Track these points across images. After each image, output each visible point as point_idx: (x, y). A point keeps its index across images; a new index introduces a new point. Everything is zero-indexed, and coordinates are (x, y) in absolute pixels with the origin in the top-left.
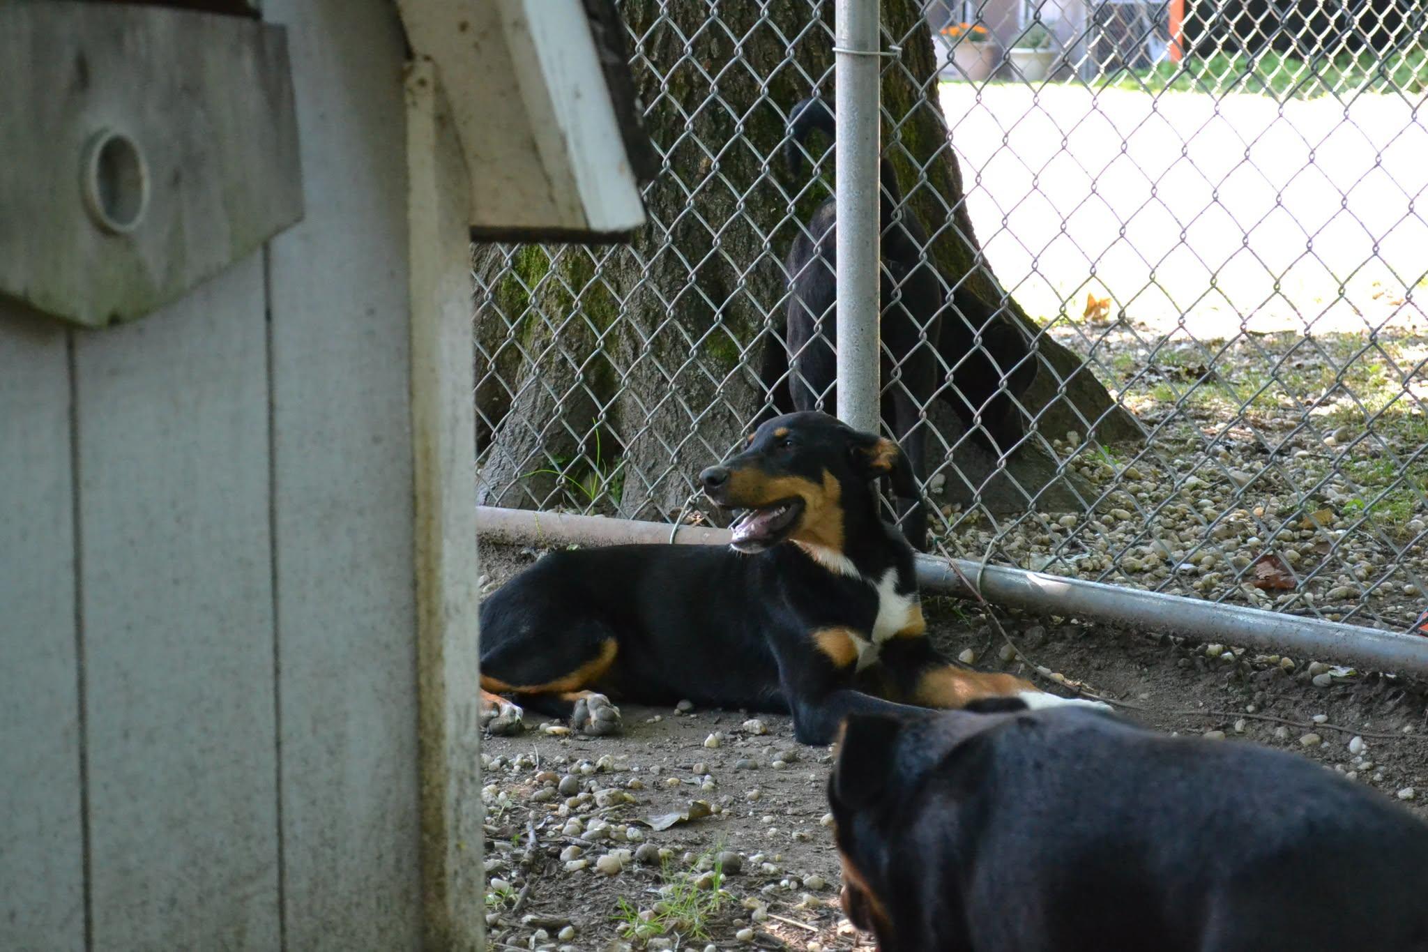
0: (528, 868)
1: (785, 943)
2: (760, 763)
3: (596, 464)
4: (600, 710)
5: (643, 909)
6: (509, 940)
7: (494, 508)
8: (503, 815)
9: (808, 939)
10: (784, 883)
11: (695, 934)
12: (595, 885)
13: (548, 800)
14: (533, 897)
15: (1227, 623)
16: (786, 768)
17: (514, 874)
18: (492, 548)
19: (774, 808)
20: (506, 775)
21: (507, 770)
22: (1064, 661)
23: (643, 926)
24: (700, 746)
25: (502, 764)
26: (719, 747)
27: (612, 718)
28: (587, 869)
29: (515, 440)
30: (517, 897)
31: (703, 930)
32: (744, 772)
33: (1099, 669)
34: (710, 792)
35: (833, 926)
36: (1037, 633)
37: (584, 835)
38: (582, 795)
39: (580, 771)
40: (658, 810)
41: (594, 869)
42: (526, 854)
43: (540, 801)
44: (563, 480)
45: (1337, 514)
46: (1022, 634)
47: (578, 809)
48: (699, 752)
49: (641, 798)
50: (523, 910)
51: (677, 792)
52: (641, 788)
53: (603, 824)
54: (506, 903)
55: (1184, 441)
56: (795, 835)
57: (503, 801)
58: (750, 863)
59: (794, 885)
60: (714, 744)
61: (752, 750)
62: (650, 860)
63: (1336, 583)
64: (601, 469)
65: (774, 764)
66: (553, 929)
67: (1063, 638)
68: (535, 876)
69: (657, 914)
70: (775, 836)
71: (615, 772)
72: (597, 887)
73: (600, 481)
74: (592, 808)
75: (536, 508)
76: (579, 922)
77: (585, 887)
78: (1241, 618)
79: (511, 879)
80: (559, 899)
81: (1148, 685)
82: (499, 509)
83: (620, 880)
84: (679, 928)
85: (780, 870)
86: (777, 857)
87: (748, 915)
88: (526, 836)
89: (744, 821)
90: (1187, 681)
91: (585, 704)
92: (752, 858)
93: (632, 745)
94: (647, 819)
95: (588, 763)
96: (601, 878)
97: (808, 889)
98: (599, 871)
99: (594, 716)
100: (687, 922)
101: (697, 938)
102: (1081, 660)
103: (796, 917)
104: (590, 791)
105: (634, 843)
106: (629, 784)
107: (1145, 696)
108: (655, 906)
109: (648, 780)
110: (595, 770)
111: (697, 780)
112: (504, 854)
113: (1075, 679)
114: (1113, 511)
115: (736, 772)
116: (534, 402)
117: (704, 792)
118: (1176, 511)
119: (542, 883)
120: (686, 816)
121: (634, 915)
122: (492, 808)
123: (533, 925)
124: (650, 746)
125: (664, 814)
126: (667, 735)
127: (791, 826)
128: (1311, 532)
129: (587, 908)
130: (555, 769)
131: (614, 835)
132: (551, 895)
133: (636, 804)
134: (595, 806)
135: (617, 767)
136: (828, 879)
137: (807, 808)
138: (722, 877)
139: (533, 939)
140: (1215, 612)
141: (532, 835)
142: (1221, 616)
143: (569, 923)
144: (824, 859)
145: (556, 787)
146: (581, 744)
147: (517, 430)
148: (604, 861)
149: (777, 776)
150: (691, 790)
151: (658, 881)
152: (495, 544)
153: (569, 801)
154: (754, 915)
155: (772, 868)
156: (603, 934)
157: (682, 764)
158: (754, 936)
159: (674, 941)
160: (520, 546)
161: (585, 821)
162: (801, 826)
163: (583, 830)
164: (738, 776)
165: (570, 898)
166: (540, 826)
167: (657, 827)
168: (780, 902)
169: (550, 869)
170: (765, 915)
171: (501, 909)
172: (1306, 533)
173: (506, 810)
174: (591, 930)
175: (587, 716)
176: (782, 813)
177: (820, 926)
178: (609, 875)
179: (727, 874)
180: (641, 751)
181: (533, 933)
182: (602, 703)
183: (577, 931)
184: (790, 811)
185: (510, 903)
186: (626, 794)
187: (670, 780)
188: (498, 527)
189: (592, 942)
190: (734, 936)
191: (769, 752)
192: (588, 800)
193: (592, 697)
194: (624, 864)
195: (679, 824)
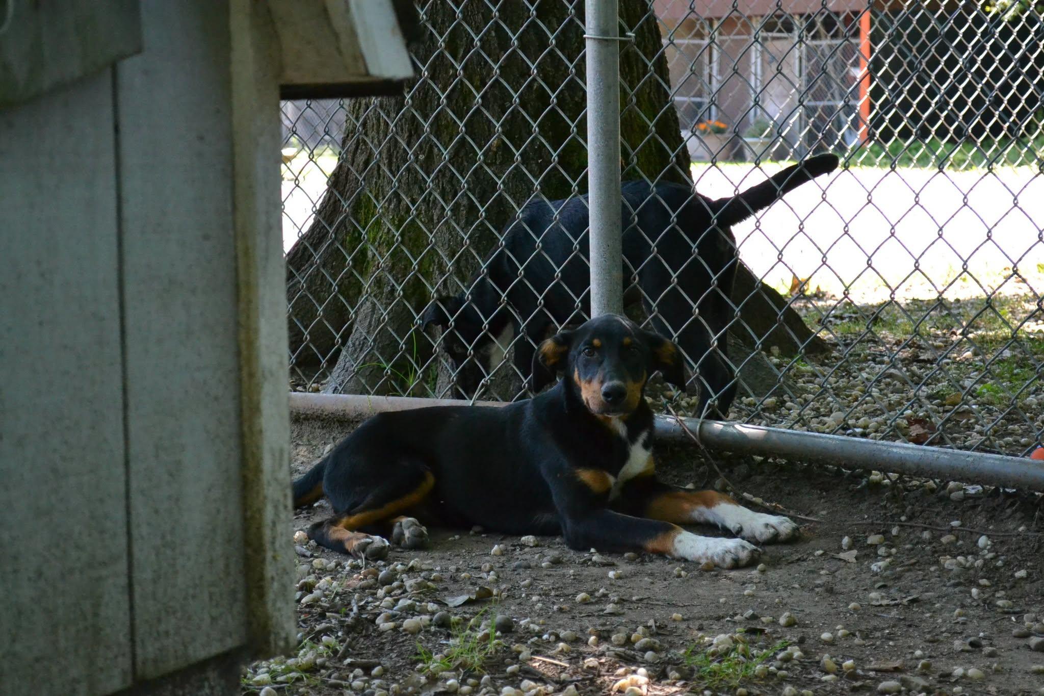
0: (350, 629)
1: (544, 674)
2: (533, 564)
3: (413, 359)
4: (412, 529)
5: (436, 654)
6: (333, 676)
7: (338, 395)
8: (335, 597)
9: (561, 672)
10: (545, 637)
11: (475, 669)
12: (401, 640)
13: (370, 587)
14: (353, 649)
15: (885, 455)
16: (552, 568)
17: (340, 634)
18: (337, 424)
19: (542, 592)
20: (339, 573)
21: (340, 570)
22: (763, 489)
23: (435, 664)
24: (488, 555)
25: (336, 566)
26: (502, 555)
27: (421, 535)
28: (395, 629)
29: (356, 350)
30: (341, 648)
31: (482, 667)
32: (520, 571)
33: (789, 494)
34: (494, 583)
35: (581, 663)
36: (743, 469)
37: (395, 608)
38: (395, 584)
39: (395, 570)
40: (452, 594)
41: (401, 629)
42: (349, 620)
43: (363, 589)
44: (389, 372)
45: (972, 396)
46: (731, 471)
47: (393, 593)
48: (487, 558)
49: (441, 586)
50: (344, 657)
51: (469, 582)
52: (441, 580)
53: (409, 602)
54: (333, 652)
55: (859, 355)
56: (555, 607)
57: (335, 588)
58: (521, 625)
59: (553, 638)
60: (498, 553)
61: (528, 557)
62: (444, 624)
63: (970, 438)
64: (417, 363)
65: (543, 565)
66: (367, 669)
67: (762, 473)
68: (356, 635)
69: (446, 657)
70: (541, 609)
71: (422, 570)
72: (403, 642)
73: (416, 371)
74: (403, 593)
75: (369, 393)
76: (388, 664)
77: (394, 642)
78: (895, 450)
79: (337, 637)
80: (372, 650)
81: (826, 505)
82: (341, 395)
83: (421, 636)
84: (463, 665)
85: (543, 630)
86: (541, 621)
87: (516, 657)
88: (351, 610)
89: (518, 601)
90: (856, 501)
91: (401, 525)
92: (522, 622)
93: (436, 555)
94: (445, 600)
95: (402, 564)
96: (406, 635)
97: (563, 640)
98: (405, 630)
99: (407, 534)
100: (469, 661)
101: (477, 672)
102: (777, 488)
103: (553, 658)
104: (402, 581)
105: (433, 613)
106: (432, 578)
107: (824, 512)
108: (445, 652)
109: (447, 575)
110: (407, 569)
111: (485, 575)
112: (333, 621)
113: (771, 502)
114: (803, 396)
115: (514, 570)
116: (370, 323)
117: (489, 583)
118: (851, 395)
119: (362, 640)
120: (474, 597)
121: (430, 658)
122: (327, 592)
123: (352, 666)
124: (450, 555)
125: (458, 596)
126: (464, 548)
127: (554, 603)
128: (951, 407)
129: (394, 655)
130: (377, 569)
131: (418, 609)
132: (368, 648)
133: (437, 590)
134: (405, 591)
135: (424, 567)
136: (579, 635)
137: (566, 592)
138: (498, 633)
139: (351, 675)
140: (875, 446)
141: (355, 609)
142: (880, 450)
143: (379, 664)
144: (577, 623)
145: (377, 580)
146: (398, 554)
147: (357, 343)
148: (409, 623)
149: (545, 572)
150: (480, 581)
151: (449, 636)
152: (338, 421)
153: (386, 588)
154: (521, 657)
155: (537, 628)
156: (406, 672)
157: (473, 565)
158: (520, 671)
159: (459, 676)
160: (357, 422)
161: (397, 601)
162: (561, 603)
163: (394, 606)
164: (516, 573)
165: (382, 649)
166: (362, 603)
167: (451, 605)
168: (541, 649)
169: (367, 630)
170: (529, 657)
171: (328, 656)
172: (948, 407)
173: (337, 594)
174: (396, 670)
175: (402, 534)
176: (547, 595)
177: (570, 663)
178: (413, 633)
179: (502, 632)
180: (443, 558)
181: (352, 672)
182: (413, 524)
183: (385, 671)
184: (553, 593)
185: (335, 652)
186: (429, 583)
187: (463, 575)
188: (341, 408)
189: (397, 677)
190: (505, 671)
191: (540, 558)
192: (400, 587)
193: (405, 520)
194: (425, 627)
195: (469, 603)
